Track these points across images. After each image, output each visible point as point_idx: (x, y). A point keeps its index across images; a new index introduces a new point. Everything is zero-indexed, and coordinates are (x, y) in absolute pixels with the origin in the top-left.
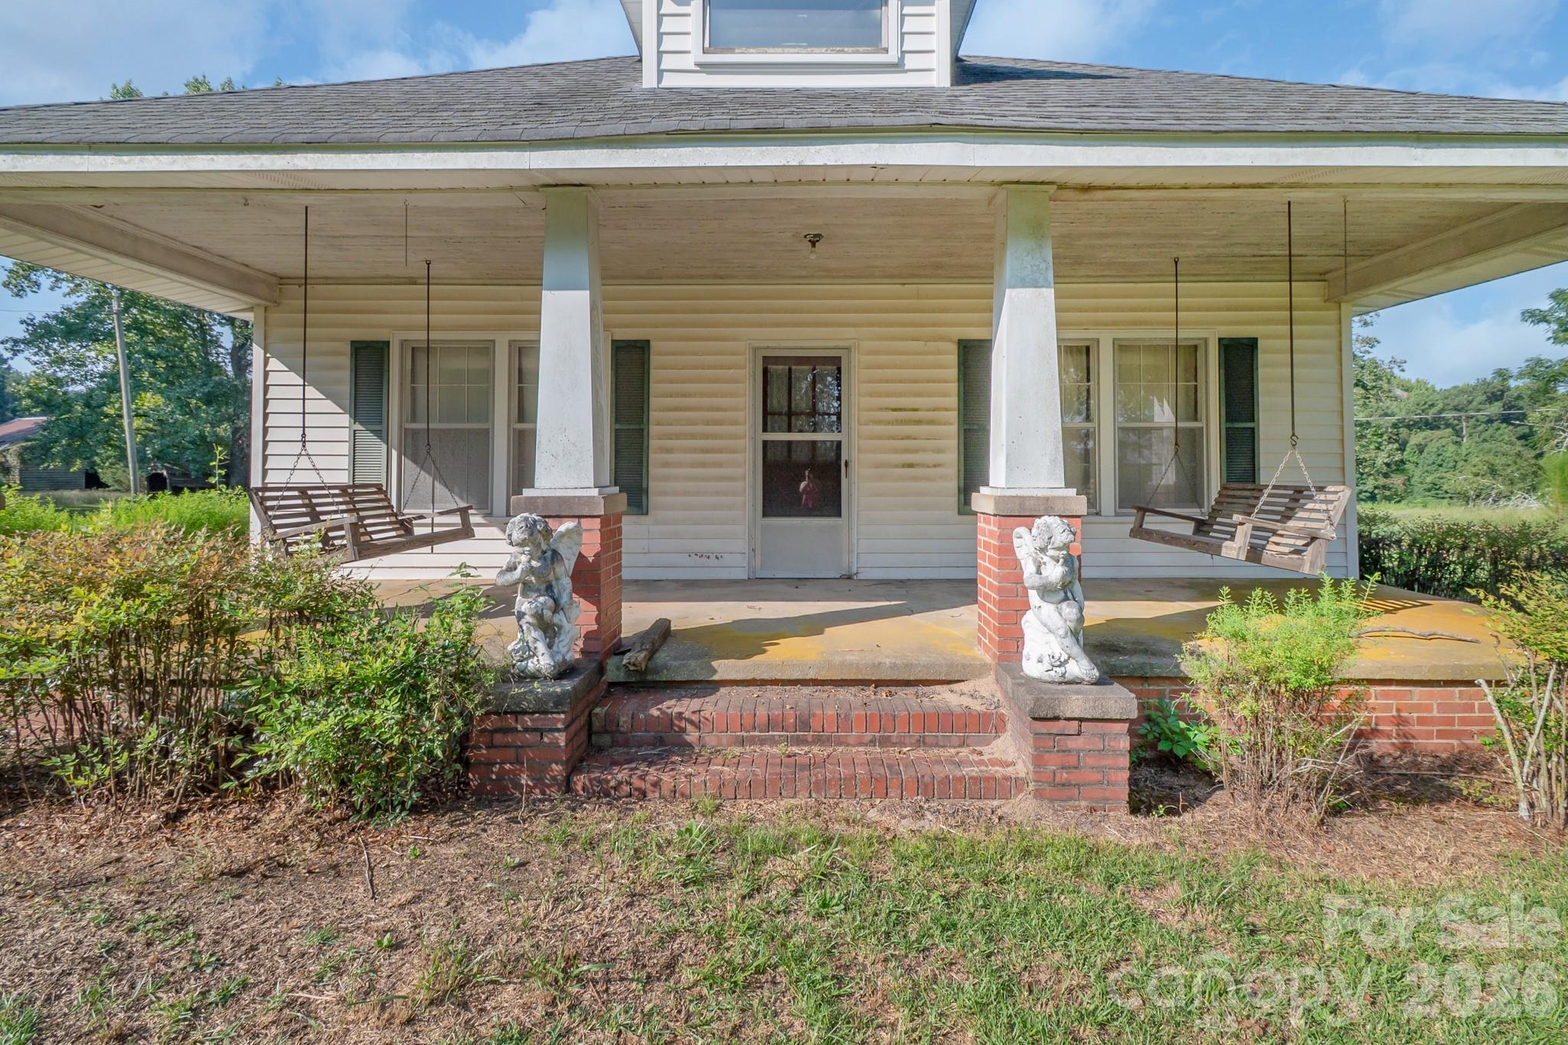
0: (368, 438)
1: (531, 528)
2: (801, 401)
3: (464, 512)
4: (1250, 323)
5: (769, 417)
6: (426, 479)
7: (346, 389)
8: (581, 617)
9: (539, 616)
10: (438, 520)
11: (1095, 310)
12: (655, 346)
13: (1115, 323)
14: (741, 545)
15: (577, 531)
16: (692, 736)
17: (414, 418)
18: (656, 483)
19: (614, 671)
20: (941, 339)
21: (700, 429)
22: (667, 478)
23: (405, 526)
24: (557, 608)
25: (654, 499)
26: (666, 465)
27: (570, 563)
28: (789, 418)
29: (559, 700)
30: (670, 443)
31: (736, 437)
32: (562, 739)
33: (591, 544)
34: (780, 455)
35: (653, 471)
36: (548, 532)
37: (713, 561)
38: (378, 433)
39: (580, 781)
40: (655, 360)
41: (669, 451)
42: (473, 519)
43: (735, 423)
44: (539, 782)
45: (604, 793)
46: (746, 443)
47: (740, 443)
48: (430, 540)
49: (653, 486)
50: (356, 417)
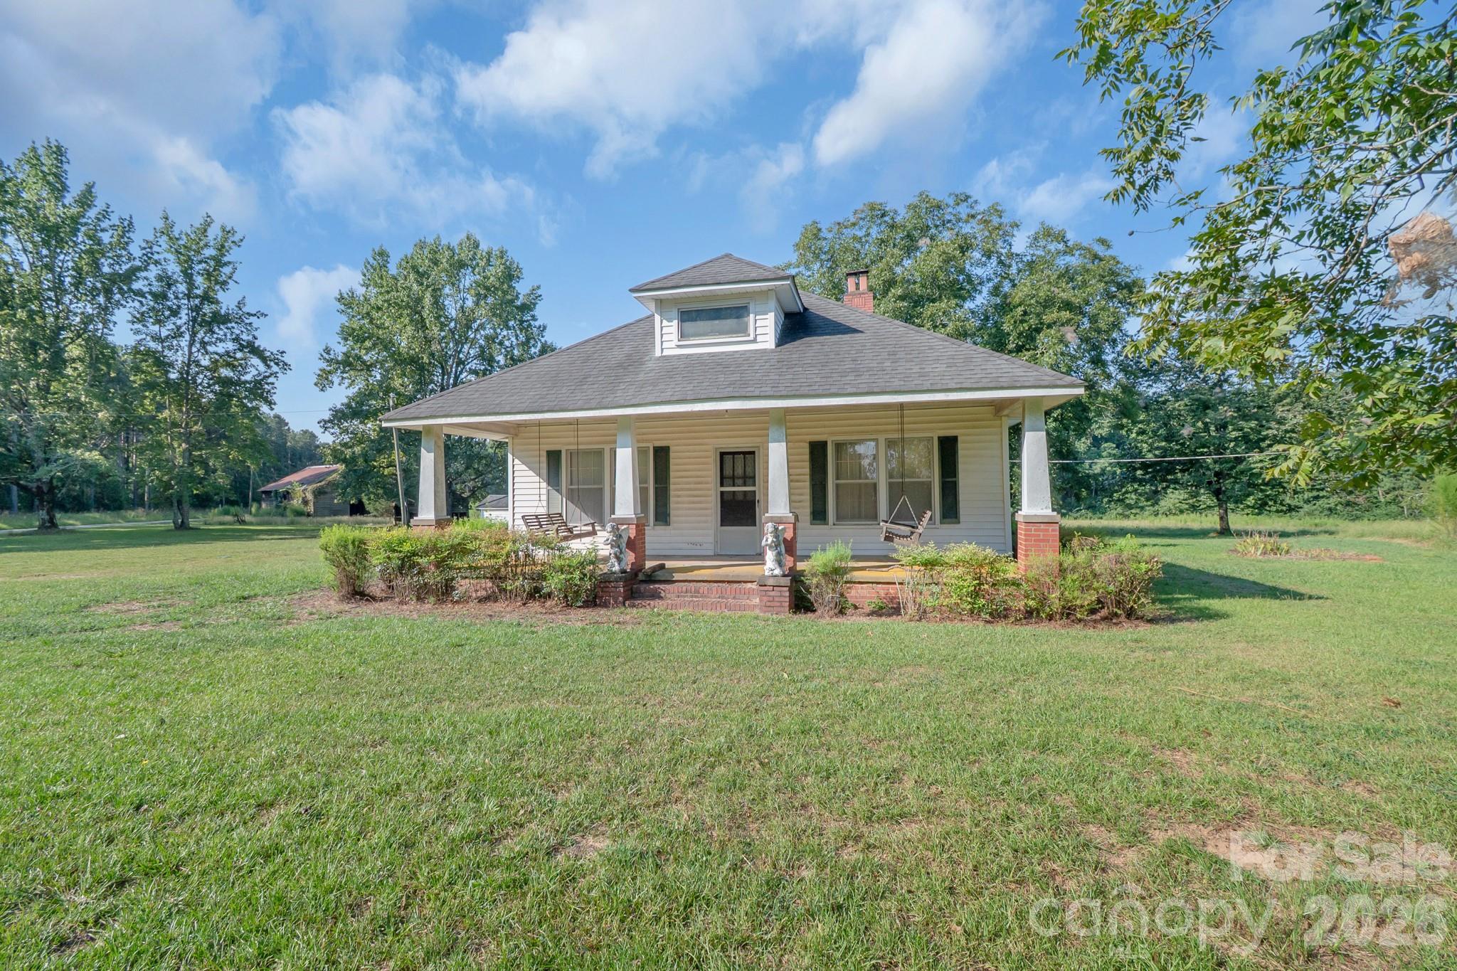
0: (554, 493)
1: (613, 527)
2: (739, 471)
3: (593, 524)
4: (954, 428)
5: (723, 480)
6: (578, 511)
7: (544, 471)
8: (630, 557)
9: (615, 554)
10: (583, 528)
11: (876, 424)
12: (672, 449)
13: (886, 431)
14: (711, 539)
15: (628, 528)
16: (663, 594)
17: (571, 484)
18: (674, 512)
19: (641, 577)
20: (801, 441)
21: (692, 486)
22: (678, 509)
23: (570, 530)
24: (621, 553)
25: (673, 518)
26: (678, 503)
27: (625, 539)
28: (733, 480)
29: (621, 578)
30: (679, 493)
31: (709, 490)
32: (622, 590)
33: (633, 533)
34: (730, 497)
35: (672, 505)
36: (618, 529)
37: (699, 547)
38: (557, 491)
39: (627, 603)
40: (672, 455)
41: (679, 496)
42: (597, 528)
43: (707, 483)
44: (616, 602)
45: (633, 606)
46: (712, 492)
47: (710, 492)
48: (580, 536)
49: (672, 513)
50: (549, 484)
